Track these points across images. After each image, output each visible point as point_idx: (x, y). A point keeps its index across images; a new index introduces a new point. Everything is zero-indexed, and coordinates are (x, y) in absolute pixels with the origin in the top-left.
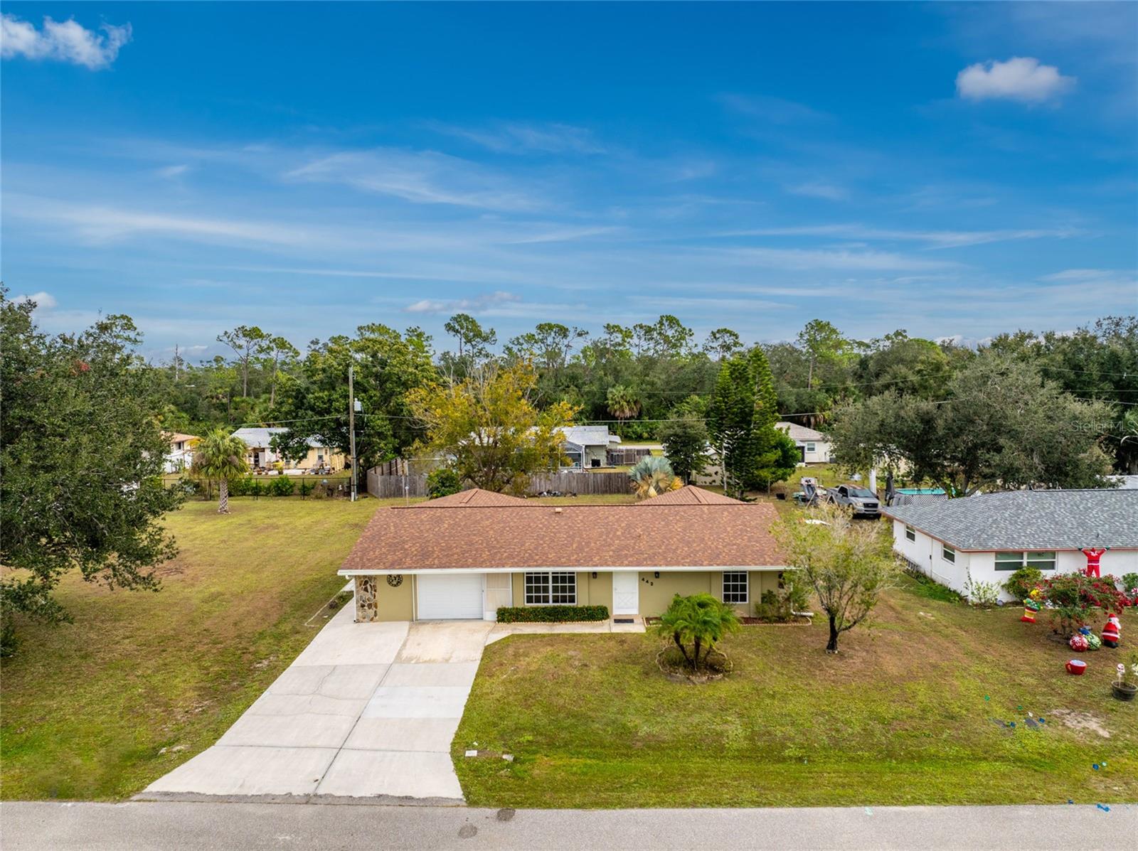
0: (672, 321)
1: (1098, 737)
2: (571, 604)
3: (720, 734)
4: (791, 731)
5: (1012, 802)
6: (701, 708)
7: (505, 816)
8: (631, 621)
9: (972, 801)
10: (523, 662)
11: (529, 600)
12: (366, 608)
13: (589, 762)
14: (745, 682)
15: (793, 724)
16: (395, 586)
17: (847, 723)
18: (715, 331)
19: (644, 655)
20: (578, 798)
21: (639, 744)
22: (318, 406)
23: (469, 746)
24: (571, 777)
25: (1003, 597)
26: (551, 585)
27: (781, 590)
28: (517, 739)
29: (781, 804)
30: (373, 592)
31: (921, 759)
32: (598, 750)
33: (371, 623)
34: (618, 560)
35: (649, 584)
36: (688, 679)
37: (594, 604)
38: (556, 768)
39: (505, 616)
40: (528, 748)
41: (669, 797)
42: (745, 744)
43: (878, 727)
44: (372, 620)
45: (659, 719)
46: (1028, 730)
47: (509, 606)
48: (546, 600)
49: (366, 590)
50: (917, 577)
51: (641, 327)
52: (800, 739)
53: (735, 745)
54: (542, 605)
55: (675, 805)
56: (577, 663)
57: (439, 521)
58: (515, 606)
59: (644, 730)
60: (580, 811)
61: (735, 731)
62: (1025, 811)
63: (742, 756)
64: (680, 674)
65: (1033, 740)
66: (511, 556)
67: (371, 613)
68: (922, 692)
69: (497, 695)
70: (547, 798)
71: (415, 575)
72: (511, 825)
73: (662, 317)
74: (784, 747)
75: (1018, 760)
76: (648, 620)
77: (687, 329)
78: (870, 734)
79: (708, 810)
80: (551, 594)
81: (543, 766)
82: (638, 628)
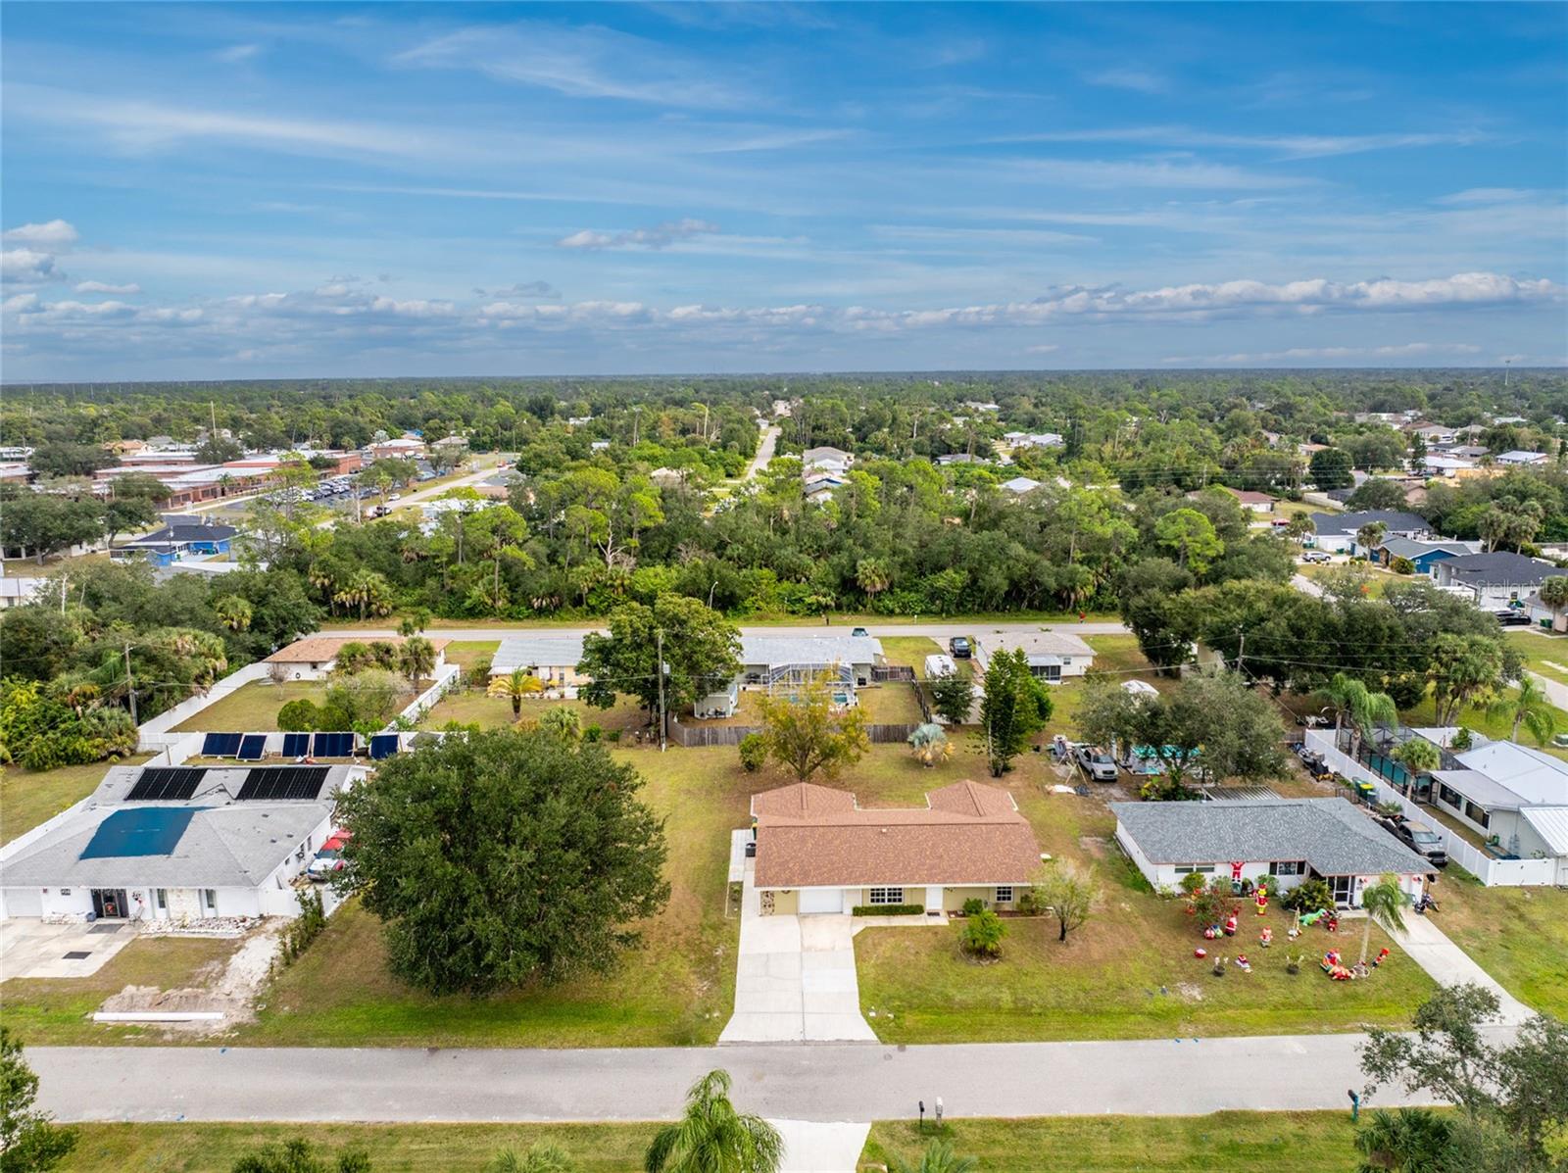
1: (1195, 1000)
2: (901, 905)
3: (998, 1000)
4: (1036, 997)
5: (1138, 1038)
6: (987, 983)
7: (902, 1049)
8: (939, 915)
9: (1120, 1038)
10: (881, 950)
11: (873, 901)
12: (767, 907)
13: (932, 1017)
14: (1011, 965)
15: (1037, 993)
16: (787, 893)
17: (1066, 992)
19: (951, 944)
20: (933, 1039)
21: (956, 1006)
23: (869, 1010)
24: (926, 1027)
25: (1178, 890)
27: (1033, 894)
28: (891, 1004)
29: (1030, 1041)
30: (772, 897)
31: (1102, 1014)
32: (936, 1010)
33: (771, 916)
34: (931, 879)
35: (950, 894)
36: (978, 962)
37: (915, 903)
38: (918, 1021)
39: (858, 912)
40: (899, 1009)
41: (976, 1037)
42: (1012, 1006)
43: (1081, 995)
44: (773, 914)
45: (965, 990)
46: (1161, 996)
47: (860, 906)
48: (883, 901)
49: (767, 896)
50: (1129, 865)
52: (1040, 1002)
53: (1007, 1007)
54: (881, 904)
55: (979, 1042)
56: (912, 951)
57: (803, 840)
58: (864, 905)
59: (958, 998)
60: (935, 1046)
61: (1006, 998)
62: (1141, 1043)
63: (1010, 1012)
64: (974, 960)
65: (1162, 1002)
66: (862, 876)
67: (771, 909)
68: (1109, 970)
69: (872, 976)
70: (918, 1038)
72: (906, 1053)
74: (1032, 1007)
75: (1150, 1014)
76: (949, 913)
78: (1078, 999)
79: (996, 1044)
80: (886, 897)
81: (910, 1020)
82: (943, 921)
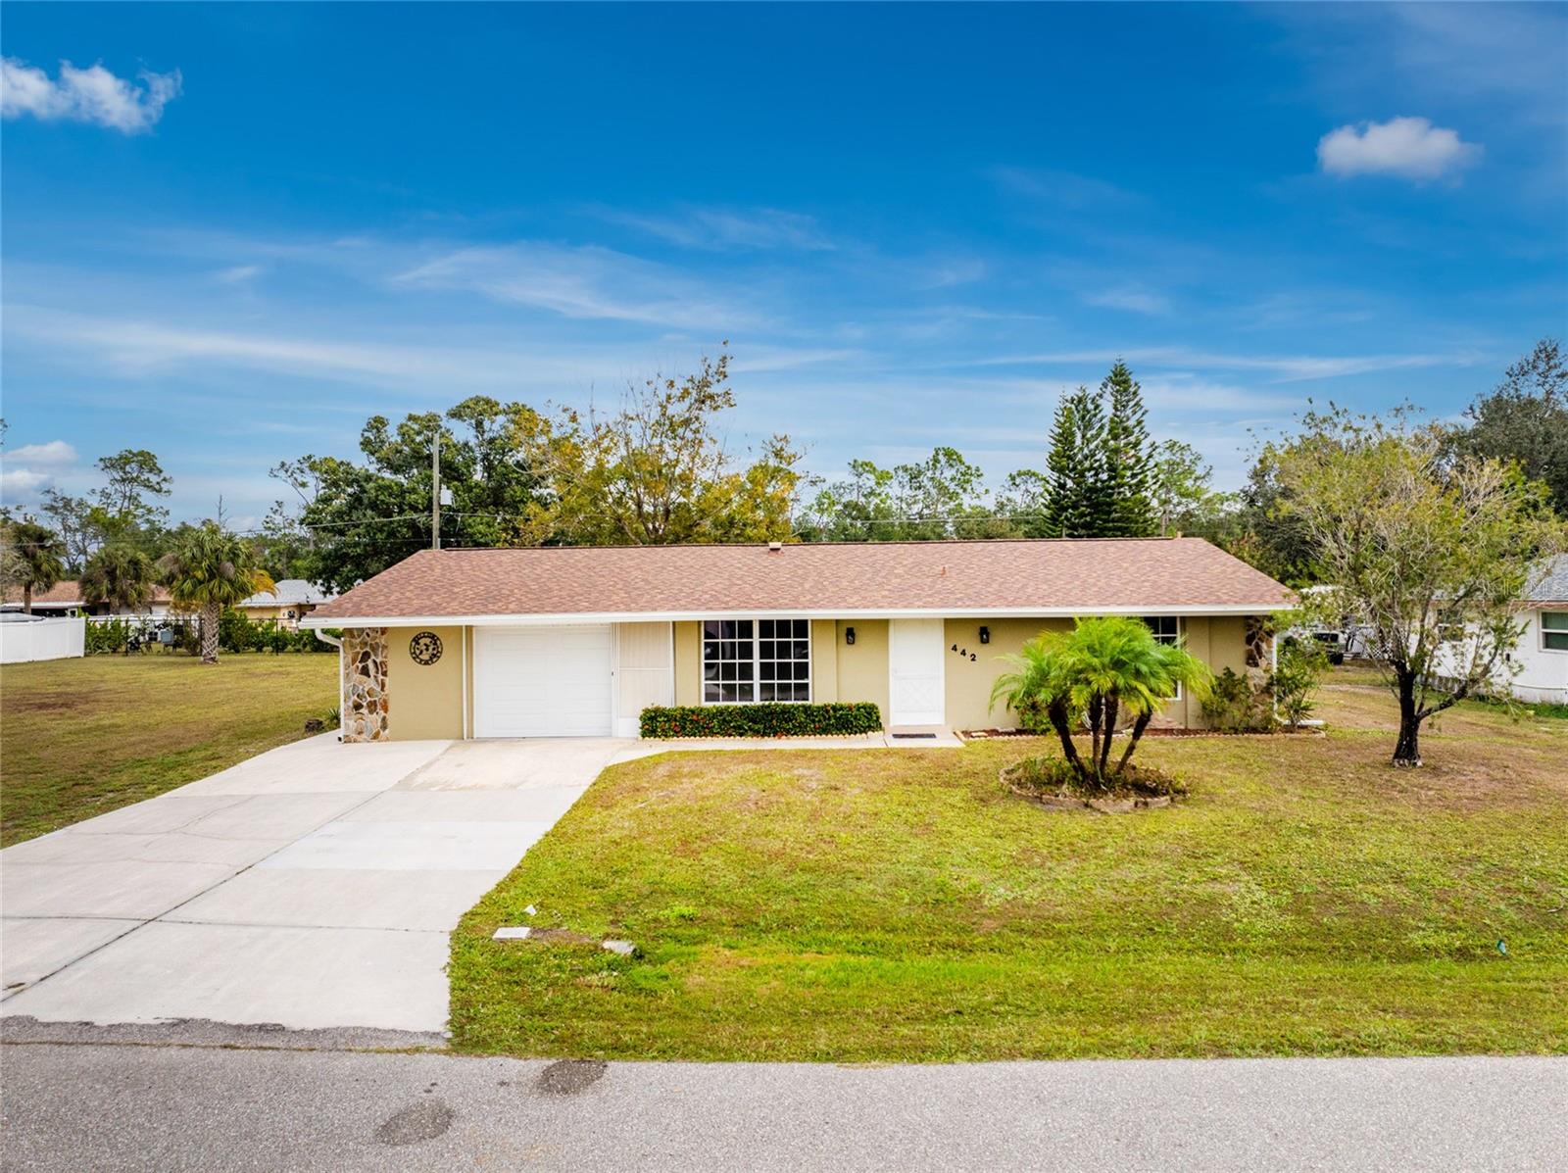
0: (951, 456)
2: (804, 702)
3: (1212, 902)
6: (1138, 854)
7: (566, 1080)
8: (932, 736)
10: (688, 785)
12: (364, 711)
13: (852, 960)
16: (426, 663)
18: (1014, 473)
19: (970, 774)
20: (822, 1039)
21: (991, 923)
22: (382, 501)
23: (511, 920)
24: (800, 991)
26: (756, 661)
27: (1252, 671)
28: (650, 912)
30: (380, 677)
32: (876, 935)
33: (375, 743)
34: (901, 601)
35: (968, 657)
36: (1087, 805)
37: (850, 700)
38: (757, 972)
39: (656, 723)
40: (679, 931)
44: (376, 736)
45: (1033, 874)
47: (667, 703)
48: (746, 693)
49: (365, 672)
51: (905, 469)
53: (1261, 925)
54: (737, 703)
56: (814, 785)
58: (679, 705)
59: (998, 894)
60: (831, 1068)
66: (672, 599)
67: (373, 720)
70: (723, 1036)
71: (469, 629)
73: (937, 451)
77: (974, 469)
80: (756, 682)
81: (719, 968)
